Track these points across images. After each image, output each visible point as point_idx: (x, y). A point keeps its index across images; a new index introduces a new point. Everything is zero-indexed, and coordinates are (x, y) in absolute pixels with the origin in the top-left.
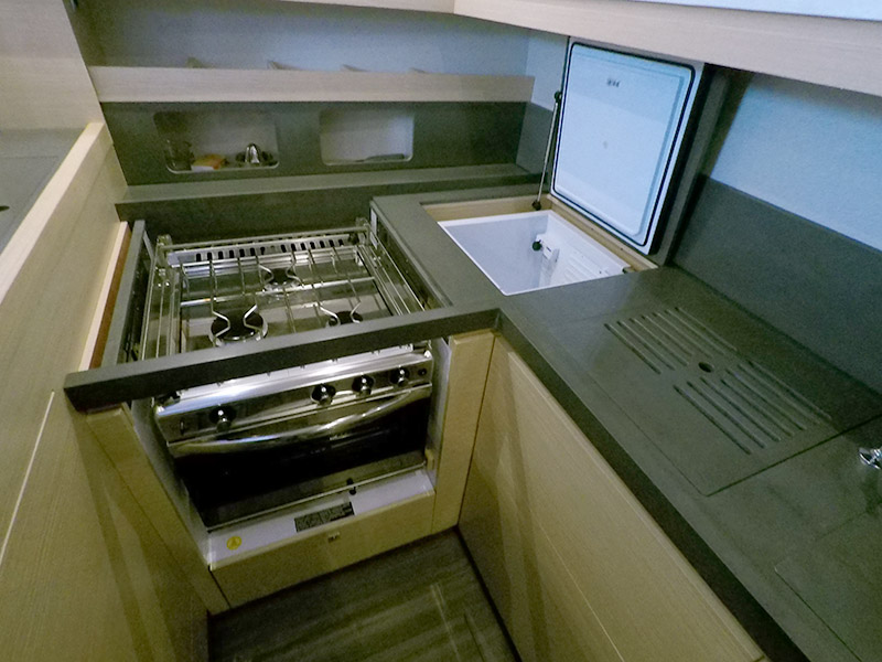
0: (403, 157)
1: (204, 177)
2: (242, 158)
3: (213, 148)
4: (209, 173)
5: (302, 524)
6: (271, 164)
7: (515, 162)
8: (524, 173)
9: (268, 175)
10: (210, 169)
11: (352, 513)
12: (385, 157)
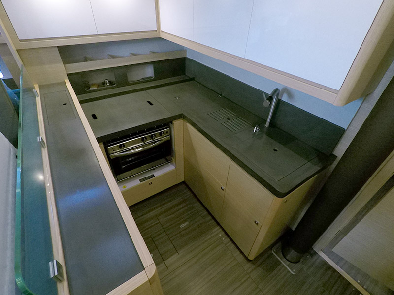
0: (151, 77)
1: (94, 91)
2: (104, 83)
3: (95, 82)
4: (95, 90)
5: (141, 181)
6: (114, 84)
7: (185, 74)
8: (188, 78)
9: (113, 88)
10: (96, 88)
11: (154, 176)
12: (146, 78)
